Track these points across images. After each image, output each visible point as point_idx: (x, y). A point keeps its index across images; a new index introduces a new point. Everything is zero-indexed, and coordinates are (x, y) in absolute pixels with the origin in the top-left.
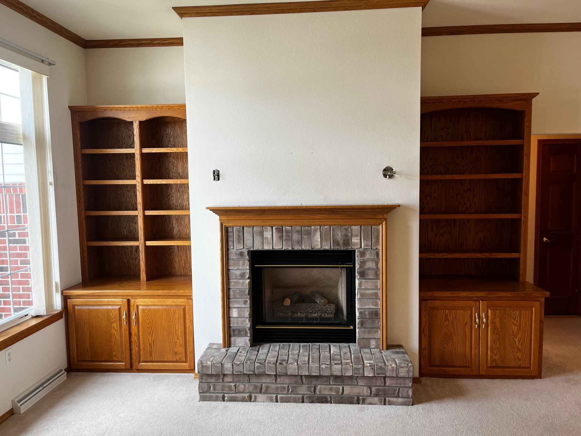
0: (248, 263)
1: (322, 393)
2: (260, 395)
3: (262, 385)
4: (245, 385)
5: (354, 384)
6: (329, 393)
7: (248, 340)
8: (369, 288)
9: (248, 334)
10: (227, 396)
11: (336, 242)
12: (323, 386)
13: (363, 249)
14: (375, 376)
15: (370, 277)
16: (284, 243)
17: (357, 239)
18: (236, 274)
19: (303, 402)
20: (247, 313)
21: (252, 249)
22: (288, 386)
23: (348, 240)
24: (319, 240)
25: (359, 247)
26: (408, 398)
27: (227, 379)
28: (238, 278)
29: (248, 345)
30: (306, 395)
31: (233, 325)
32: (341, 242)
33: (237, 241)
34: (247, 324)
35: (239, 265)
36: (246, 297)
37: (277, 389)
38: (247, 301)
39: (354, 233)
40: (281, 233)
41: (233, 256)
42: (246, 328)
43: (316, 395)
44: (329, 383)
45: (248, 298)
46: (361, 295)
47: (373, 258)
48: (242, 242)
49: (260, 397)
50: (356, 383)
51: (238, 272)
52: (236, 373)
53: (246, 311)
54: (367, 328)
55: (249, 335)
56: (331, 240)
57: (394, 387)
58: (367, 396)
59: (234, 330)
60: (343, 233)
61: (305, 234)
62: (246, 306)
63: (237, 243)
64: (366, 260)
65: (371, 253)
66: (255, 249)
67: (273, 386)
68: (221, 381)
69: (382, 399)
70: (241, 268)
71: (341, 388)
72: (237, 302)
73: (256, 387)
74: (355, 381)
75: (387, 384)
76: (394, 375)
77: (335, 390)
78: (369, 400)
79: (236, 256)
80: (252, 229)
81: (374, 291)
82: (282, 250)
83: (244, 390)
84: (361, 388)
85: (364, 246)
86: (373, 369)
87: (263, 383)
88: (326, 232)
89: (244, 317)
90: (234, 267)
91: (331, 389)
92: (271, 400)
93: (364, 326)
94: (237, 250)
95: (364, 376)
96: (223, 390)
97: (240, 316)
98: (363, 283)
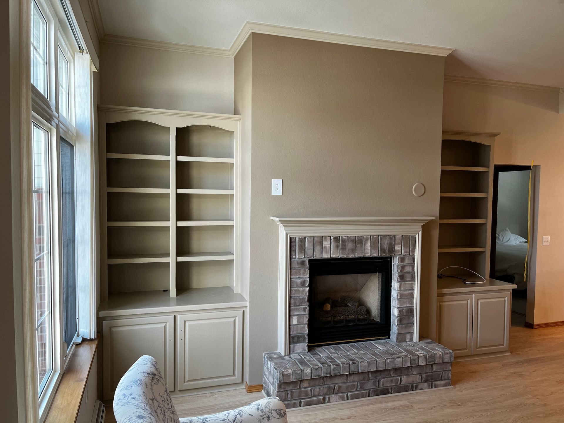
0: (308, 271)
1: (385, 386)
2: (333, 396)
3: (335, 386)
4: (320, 388)
5: (409, 373)
6: (390, 385)
7: (306, 346)
8: (407, 289)
9: (306, 339)
10: (304, 401)
11: (383, 251)
12: (385, 379)
13: (403, 255)
14: (427, 364)
15: (408, 280)
16: (340, 252)
17: (399, 247)
18: (297, 283)
19: (369, 396)
20: (306, 320)
21: (312, 258)
22: (357, 383)
23: (392, 248)
24: (370, 248)
25: (400, 253)
26: (448, 379)
27: (305, 384)
28: (299, 286)
29: (306, 350)
30: (372, 390)
31: (293, 333)
32: (387, 249)
33: (299, 251)
34: (306, 330)
35: (300, 274)
36: (306, 304)
37: (347, 388)
38: (306, 308)
39: (397, 242)
40: (338, 242)
41: (295, 265)
42: (305, 334)
43: (380, 388)
44: (390, 376)
45: (307, 305)
46: (400, 296)
47: (410, 263)
48: (303, 251)
49: (334, 397)
50: (411, 373)
51: (299, 280)
52: (315, 378)
53: (305, 318)
54: (404, 324)
55: (307, 341)
56: (378, 248)
57: (439, 371)
58: (419, 383)
59: (293, 338)
60: (389, 242)
61: (358, 243)
62: (305, 313)
63: (299, 253)
64: (405, 265)
65: (409, 259)
66: (314, 258)
67: (345, 385)
68: (299, 387)
69: (430, 384)
70: (302, 276)
71: (399, 379)
72: (298, 310)
73: (329, 388)
74: (410, 371)
75: (434, 370)
76: (441, 362)
77: (395, 381)
78: (420, 386)
79: (298, 265)
80: (313, 239)
81: (410, 292)
82: (338, 258)
83: (319, 393)
84: (415, 376)
85: (404, 252)
86: (425, 358)
87: (335, 383)
88: (375, 240)
89: (303, 324)
90: (296, 276)
91: (392, 381)
92: (342, 399)
93: (402, 322)
94: (298, 260)
95: (419, 365)
96: (300, 396)
97: (300, 323)
98: (402, 285)
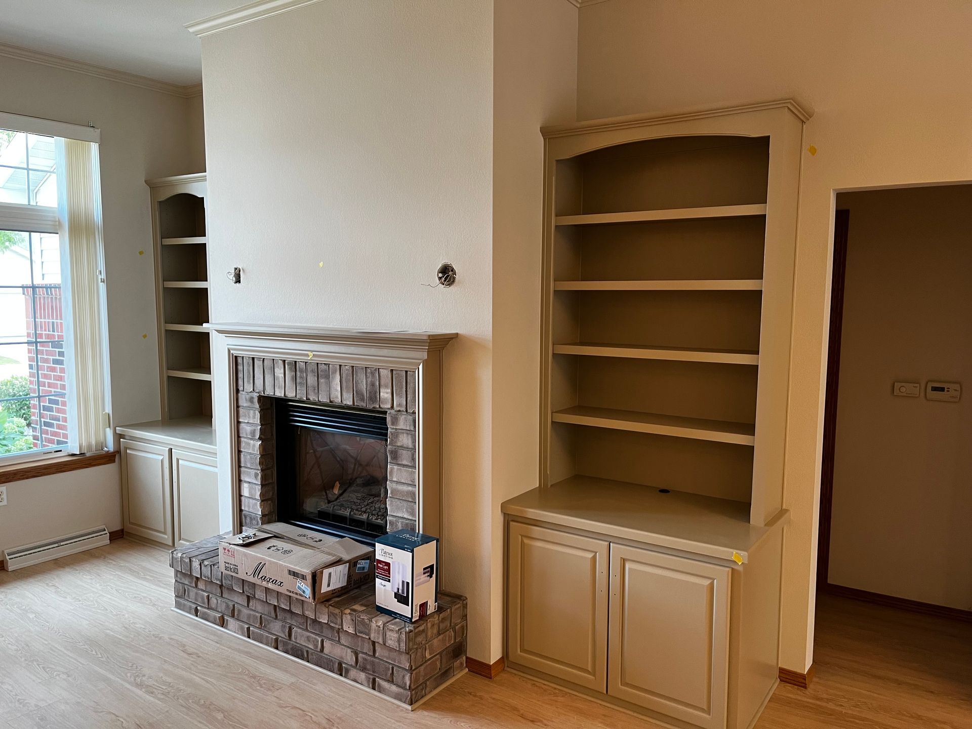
0: (259, 415)
1: (298, 642)
2: (232, 620)
3: (234, 606)
4: (217, 600)
5: (334, 638)
6: (306, 645)
8: (403, 481)
9: (260, 525)
10: (200, 610)
11: (358, 394)
12: (299, 630)
13: (396, 411)
14: (356, 634)
15: (405, 462)
16: (297, 388)
17: (387, 393)
18: (246, 430)
19: (277, 648)
20: (258, 493)
21: (263, 394)
22: (261, 616)
23: (376, 392)
24: (339, 388)
25: (389, 406)
26: (404, 688)
27: (200, 585)
28: (249, 437)
30: (280, 638)
31: (245, 508)
32: (366, 395)
33: (247, 379)
34: (258, 510)
35: (249, 417)
36: (257, 468)
37: (249, 616)
38: (258, 474)
39: (383, 383)
40: (294, 371)
41: (243, 402)
42: (258, 516)
43: (292, 642)
44: (305, 628)
45: (258, 470)
46: (392, 493)
47: (408, 428)
48: (252, 381)
49: (233, 623)
50: (337, 639)
51: (249, 427)
52: (206, 579)
53: (257, 490)
56: (354, 390)
57: (386, 662)
58: (352, 666)
59: (245, 516)
60: (368, 381)
61: (321, 377)
62: (257, 483)
63: (247, 383)
64: (398, 431)
65: (405, 420)
66: (266, 394)
67: (245, 611)
68: (194, 585)
69: (370, 679)
70: (252, 422)
71: (320, 640)
72: (248, 474)
73: (228, 606)
74: (336, 634)
75: (377, 655)
77: (313, 642)
78: (353, 673)
79: (246, 403)
80: (262, 362)
82: (296, 399)
83: (217, 608)
84: (344, 649)
85: (397, 406)
86: (354, 620)
87: (235, 603)
88: (347, 375)
89: (255, 499)
90: (245, 419)
91: (308, 639)
92: (243, 632)
94: (247, 393)
95: (342, 629)
96: (196, 599)
97: (252, 495)
98: (395, 470)
